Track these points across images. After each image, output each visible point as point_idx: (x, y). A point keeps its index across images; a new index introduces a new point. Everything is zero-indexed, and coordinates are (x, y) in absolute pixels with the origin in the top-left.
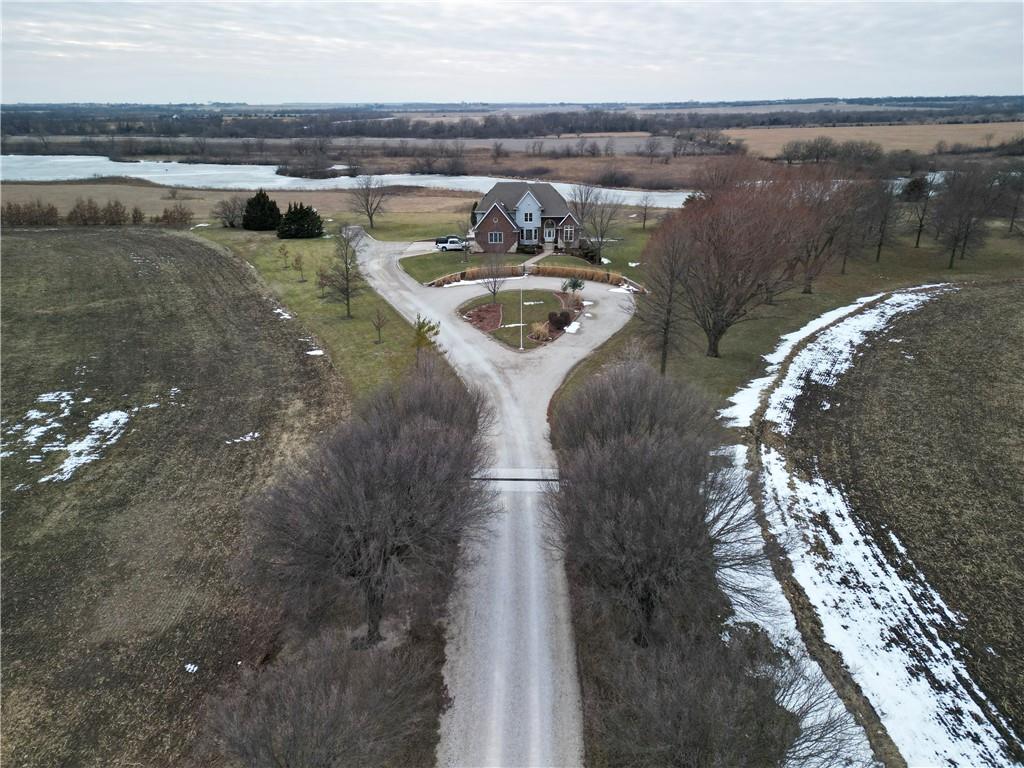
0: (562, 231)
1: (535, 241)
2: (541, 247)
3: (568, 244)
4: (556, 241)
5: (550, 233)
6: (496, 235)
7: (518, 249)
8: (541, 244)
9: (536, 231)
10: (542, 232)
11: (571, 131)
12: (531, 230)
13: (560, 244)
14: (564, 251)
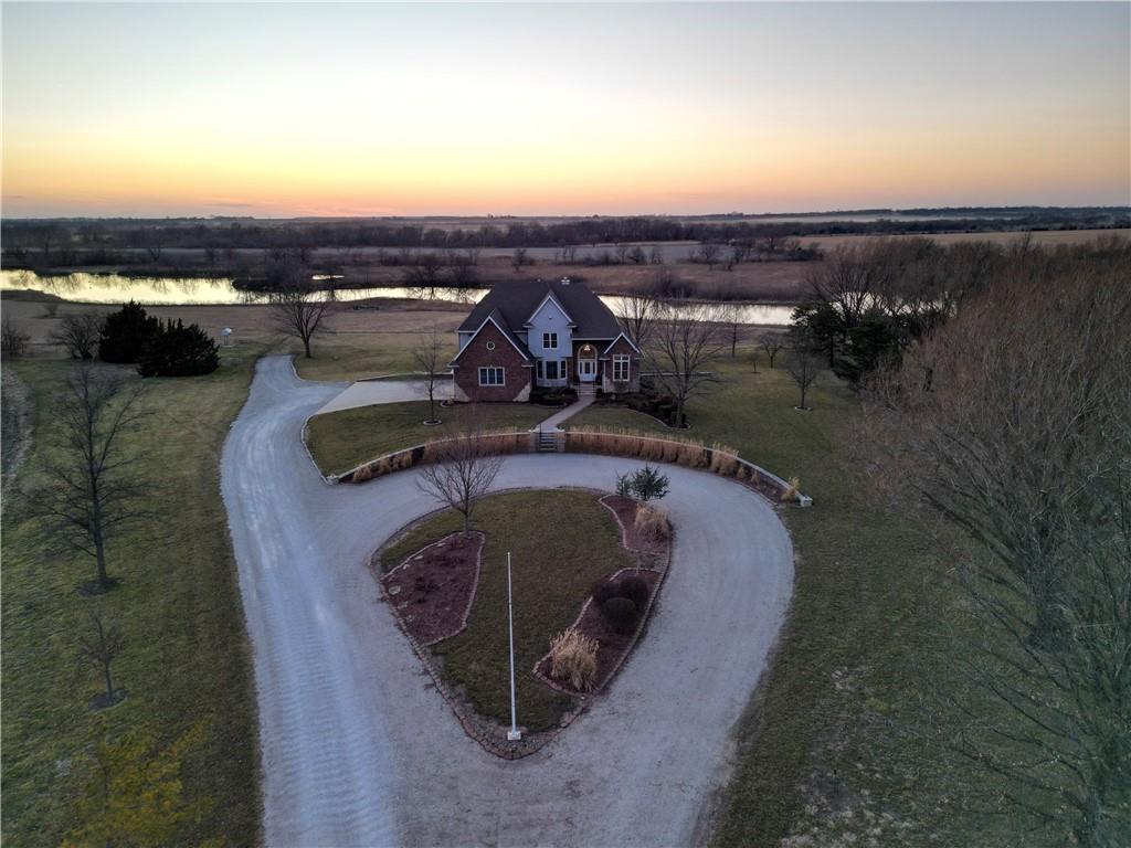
0: (609, 363)
1: (562, 381)
2: (573, 392)
3: (620, 386)
4: (598, 381)
5: (587, 365)
6: (492, 371)
7: (531, 395)
8: (572, 386)
9: (563, 363)
10: (575, 365)
11: (608, 240)
12: (555, 364)
13: (607, 386)
14: (613, 398)
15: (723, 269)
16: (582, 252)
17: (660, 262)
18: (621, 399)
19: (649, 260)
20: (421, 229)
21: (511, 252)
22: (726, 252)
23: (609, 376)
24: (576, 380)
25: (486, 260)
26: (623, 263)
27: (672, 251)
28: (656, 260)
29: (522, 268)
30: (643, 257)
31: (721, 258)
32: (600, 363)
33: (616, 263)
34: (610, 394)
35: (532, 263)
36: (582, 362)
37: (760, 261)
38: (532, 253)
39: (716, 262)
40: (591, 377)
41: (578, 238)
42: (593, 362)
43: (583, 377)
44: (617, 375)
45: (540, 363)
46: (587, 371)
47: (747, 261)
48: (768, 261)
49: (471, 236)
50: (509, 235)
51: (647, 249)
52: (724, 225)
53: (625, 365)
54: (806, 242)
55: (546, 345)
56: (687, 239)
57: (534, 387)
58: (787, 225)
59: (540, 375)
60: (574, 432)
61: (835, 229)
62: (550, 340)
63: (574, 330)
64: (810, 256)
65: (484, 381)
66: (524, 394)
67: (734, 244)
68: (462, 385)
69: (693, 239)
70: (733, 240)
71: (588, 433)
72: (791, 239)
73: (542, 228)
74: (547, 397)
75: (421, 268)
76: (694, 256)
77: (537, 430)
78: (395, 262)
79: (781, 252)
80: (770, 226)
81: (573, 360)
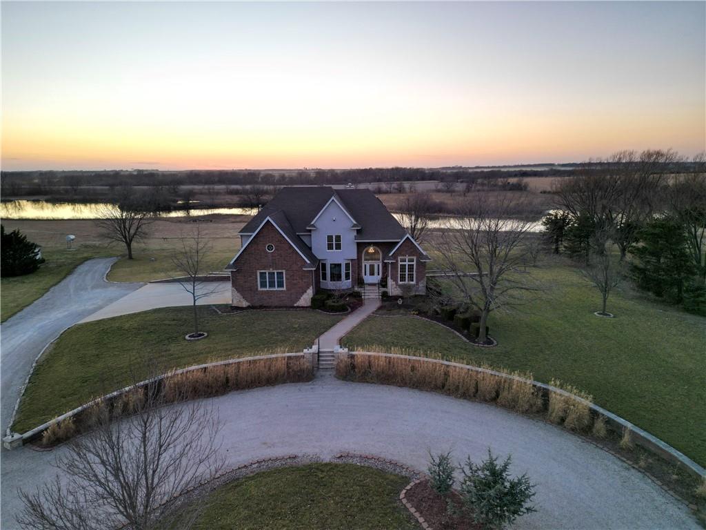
0: (394, 265)
1: (345, 284)
2: (357, 296)
3: (406, 288)
4: (383, 283)
5: (372, 267)
6: (272, 274)
7: (313, 300)
8: (356, 289)
9: (347, 265)
10: (360, 267)
12: (339, 265)
13: (393, 289)
14: (400, 302)
23: (395, 279)
24: (360, 282)
32: (385, 266)
34: (396, 298)
36: (366, 264)
40: (376, 279)
42: (378, 264)
43: (368, 279)
44: (403, 278)
45: (324, 266)
46: (372, 273)
53: (411, 267)
55: (330, 247)
57: (318, 291)
59: (324, 278)
62: (334, 243)
63: (358, 231)
66: (306, 298)
74: (330, 302)
77: (314, 349)
81: (357, 263)
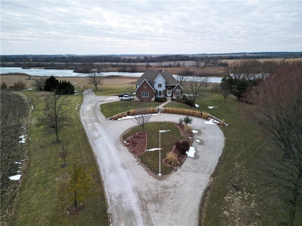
1: (163, 96)
6: (145, 93)
8: (165, 97)
9: (163, 91)
10: (166, 92)
11: (170, 61)
12: (161, 91)
13: (174, 97)
14: (176, 100)
15: (202, 68)
16: (164, 64)
17: (185, 66)
18: (178, 100)
19: (182, 66)
20: (121, 58)
21: (145, 64)
22: (202, 64)
23: (175, 95)
24: (166, 96)
25: (138, 66)
26: (175, 67)
27: (188, 64)
28: (184, 66)
29: (148, 68)
30: (180, 65)
31: (201, 65)
32: (173, 92)
33: (173, 67)
34: (175, 99)
35: (151, 66)
36: (168, 91)
37: (211, 66)
38: (151, 64)
39: (200, 66)
40: (170, 95)
41: (162, 60)
42: (171, 91)
43: (168, 95)
44: (177, 95)
45: (157, 92)
46: (169, 94)
47: (208, 66)
48: (214, 66)
49: (134, 60)
50: (144, 59)
51: (181, 63)
52: (201, 57)
53: (179, 92)
54: (224, 61)
55: (159, 87)
56: (191, 60)
57: (156, 98)
58: (218, 57)
59: (157, 95)
60: (167, 108)
61: (231, 58)
63: (166, 83)
64: (225, 65)
65: (143, 96)
66: (153, 99)
67: (204, 62)
68: (138, 97)
69: (193, 60)
70: (204, 61)
71: (170, 109)
72: (219, 61)
73: (153, 57)
74: (159, 100)
75: (122, 68)
76: (194, 65)
77: (157, 108)
78: (114, 66)
79: (217, 64)
80: (214, 57)
81: (165, 91)
